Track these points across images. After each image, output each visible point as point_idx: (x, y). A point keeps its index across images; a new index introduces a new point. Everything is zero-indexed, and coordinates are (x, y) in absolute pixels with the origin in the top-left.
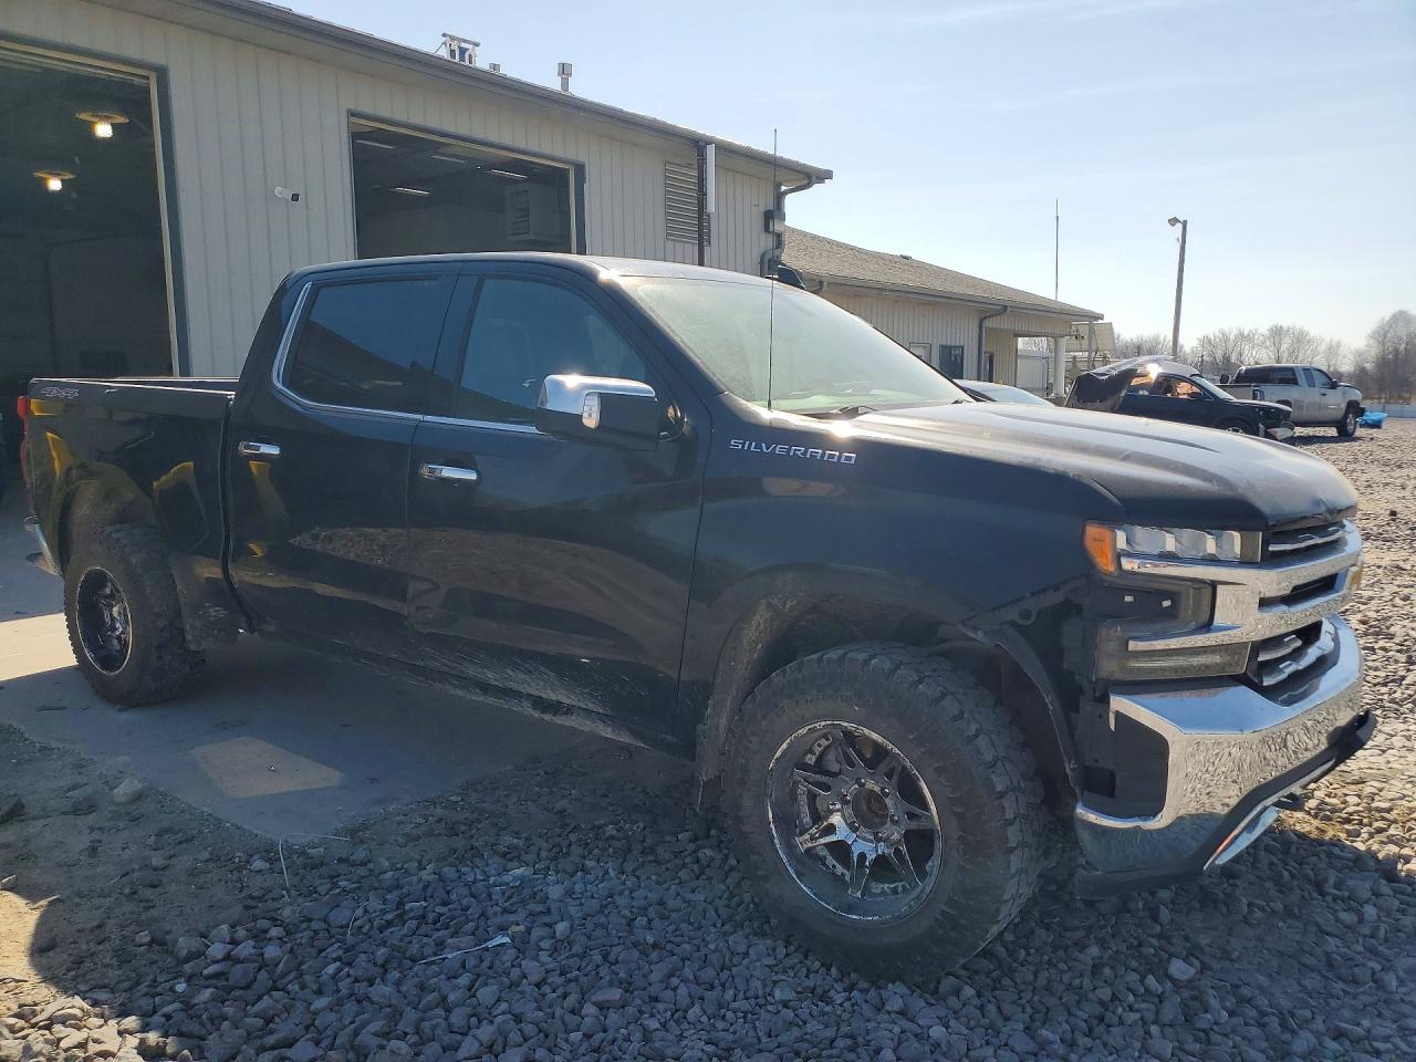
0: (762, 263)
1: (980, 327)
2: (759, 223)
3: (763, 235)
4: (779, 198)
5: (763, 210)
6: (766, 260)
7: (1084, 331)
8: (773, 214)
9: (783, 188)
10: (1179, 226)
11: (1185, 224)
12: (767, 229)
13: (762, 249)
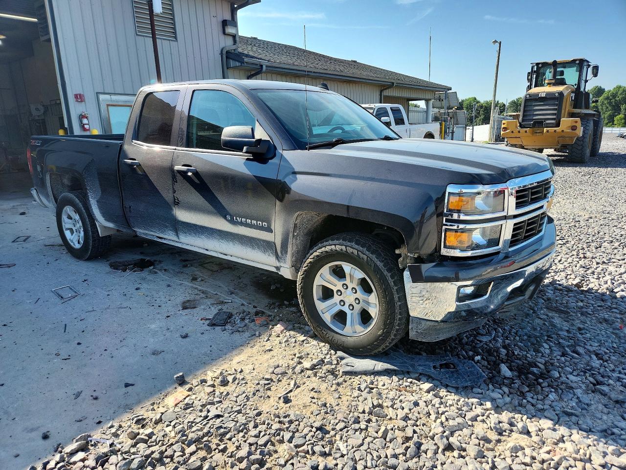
0: (222, 54)
1: (381, 95)
2: (217, 28)
3: (222, 37)
4: (233, 12)
5: (220, 19)
6: (224, 52)
7: (443, 97)
8: (229, 22)
9: (235, 6)
10: (498, 44)
11: (500, 42)
12: (224, 33)
13: (221, 47)
